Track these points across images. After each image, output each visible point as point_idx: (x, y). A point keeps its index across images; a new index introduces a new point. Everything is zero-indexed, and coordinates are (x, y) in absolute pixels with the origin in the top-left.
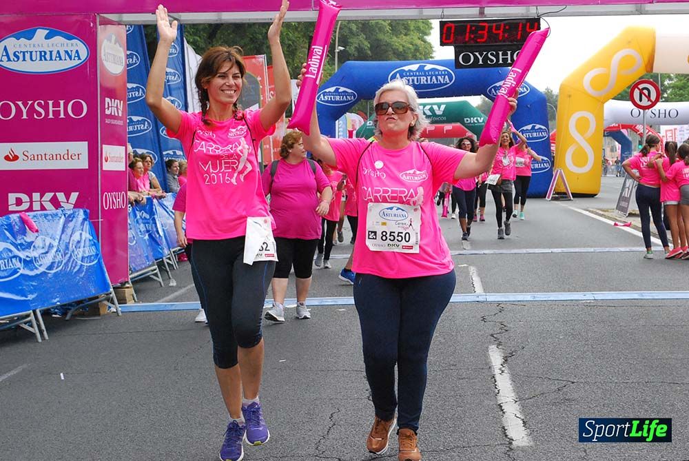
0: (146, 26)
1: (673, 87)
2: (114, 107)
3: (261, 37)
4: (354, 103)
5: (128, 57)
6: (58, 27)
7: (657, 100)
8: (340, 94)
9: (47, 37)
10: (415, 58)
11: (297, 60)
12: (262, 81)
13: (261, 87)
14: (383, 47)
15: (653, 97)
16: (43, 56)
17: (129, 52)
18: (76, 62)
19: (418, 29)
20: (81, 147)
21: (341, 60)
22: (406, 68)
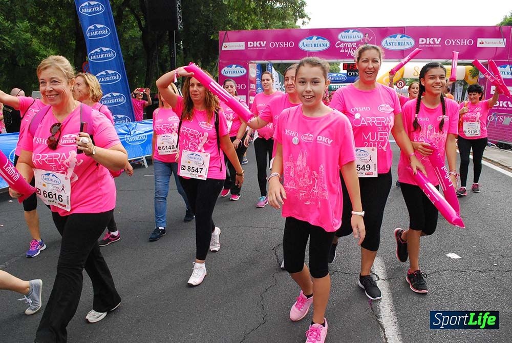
0: (263, 64)
1: (409, 82)
2: (253, 86)
5: (257, 71)
6: (238, 64)
7: (404, 85)
9: (236, 67)
10: (336, 72)
15: (403, 85)
16: (234, 72)
18: (243, 74)
19: (336, 64)
20: (244, 97)
22: (333, 75)
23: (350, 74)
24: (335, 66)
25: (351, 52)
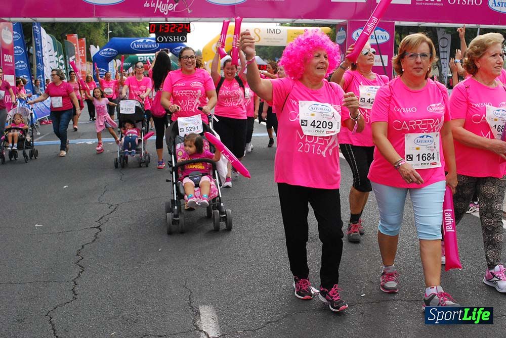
2: (8, 58)
3: (75, 26)
4: (116, 55)
8: (110, 52)
10: (143, 37)
11: (91, 37)
12: (76, 46)
13: (76, 48)
14: (129, 31)
17: (15, 33)
19: (143, 24)
21: (110, 37)
22: (138, 41)
23: (160, 39)
24: (142, 27)
25: (159, 7)
